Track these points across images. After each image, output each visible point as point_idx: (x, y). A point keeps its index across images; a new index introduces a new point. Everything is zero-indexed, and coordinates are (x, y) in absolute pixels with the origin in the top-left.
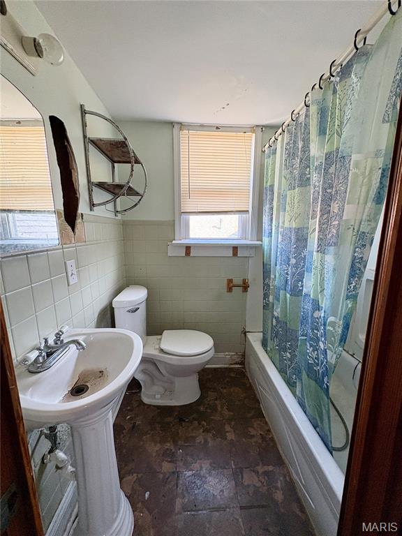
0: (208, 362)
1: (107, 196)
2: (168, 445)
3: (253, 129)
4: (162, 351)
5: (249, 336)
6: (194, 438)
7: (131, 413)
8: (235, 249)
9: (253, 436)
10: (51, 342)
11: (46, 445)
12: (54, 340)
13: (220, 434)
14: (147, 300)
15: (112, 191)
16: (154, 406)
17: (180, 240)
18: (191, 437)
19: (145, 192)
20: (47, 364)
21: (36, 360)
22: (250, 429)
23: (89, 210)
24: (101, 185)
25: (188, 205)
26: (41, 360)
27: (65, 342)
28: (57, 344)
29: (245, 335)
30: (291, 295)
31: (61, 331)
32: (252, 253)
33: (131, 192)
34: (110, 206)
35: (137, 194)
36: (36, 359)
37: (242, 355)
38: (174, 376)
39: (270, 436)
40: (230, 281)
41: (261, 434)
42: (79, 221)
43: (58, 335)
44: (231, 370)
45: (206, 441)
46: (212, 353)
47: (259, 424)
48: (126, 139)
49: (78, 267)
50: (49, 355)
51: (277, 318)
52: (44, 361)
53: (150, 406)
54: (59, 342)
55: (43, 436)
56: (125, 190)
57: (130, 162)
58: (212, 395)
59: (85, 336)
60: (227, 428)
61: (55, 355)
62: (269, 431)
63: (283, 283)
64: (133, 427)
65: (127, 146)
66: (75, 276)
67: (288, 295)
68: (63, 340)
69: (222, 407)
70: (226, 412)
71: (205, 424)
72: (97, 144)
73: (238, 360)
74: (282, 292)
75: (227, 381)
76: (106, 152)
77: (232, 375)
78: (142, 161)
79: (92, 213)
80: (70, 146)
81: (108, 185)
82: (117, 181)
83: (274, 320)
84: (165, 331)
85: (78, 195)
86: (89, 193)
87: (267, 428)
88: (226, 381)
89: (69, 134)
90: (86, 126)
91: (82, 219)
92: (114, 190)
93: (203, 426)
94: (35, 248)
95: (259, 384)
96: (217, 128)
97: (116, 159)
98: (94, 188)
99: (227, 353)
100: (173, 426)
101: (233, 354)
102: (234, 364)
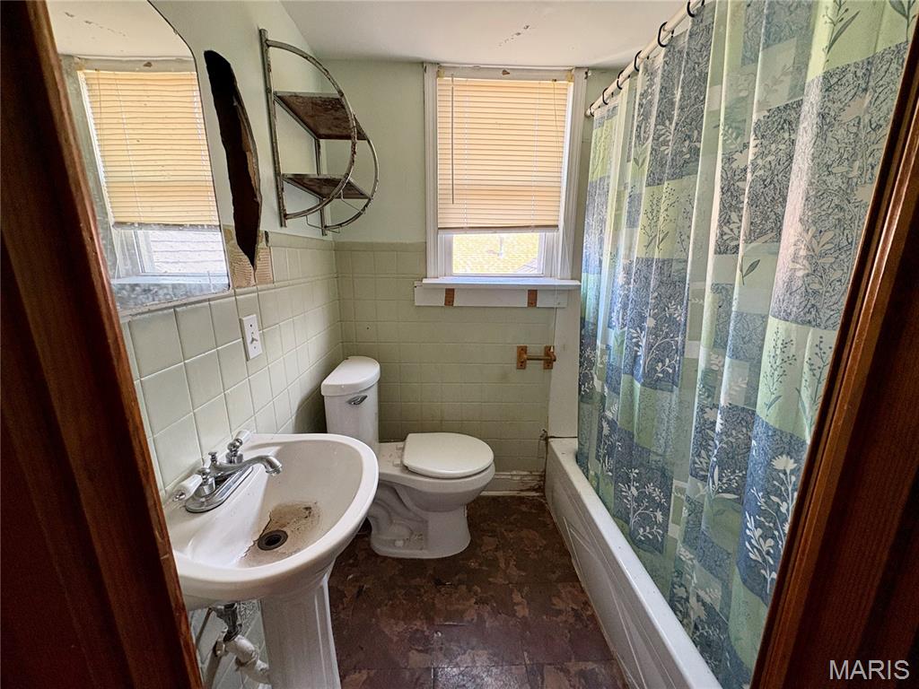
0: (484, 488)
1: (310, 201)
2: (417, 624)
3: (571, 72)
4: (406, 468)
5: (554, 443)
6: (461, 613)
7: (355, 569)
8: (533, 294)
9: (559, 612)
10: (222, 459)
11: (218, 629)
12: (227, 456)
13: (505, 607)
14: (379, 381)
15: (318, 190)
16: (394, 559)
17: (436, 278)
18: (457, 610)
19: (374, 191)
20: (217, 498)
21: (198, 492)
22: (555, 600)
23: (278, 224)
24: (299, 180)
25: (450, 217)
26: (206, 490)
27: (245, 459)
28: (231, 462)
29: (547, 443)
30: (643, 385)
31: (237, 440)
32: (562, 300)
33: (352, 192)
34: (314, 218)
35: (361, 195)
36: (198, 490)
37: (541, 476)
38: (427, 510)
39: (589, 613)
40: (523, 350)
41: (573, 609)
42: (261, 244)
43: (233, 448)
44: (521, 500)
45: (480, 616)
46: (490, 474)
47: (570, 592)
48: (342, 95)
49: (261, 328)
50: (220, 481)
51: (612, 423)
52: (212, 493)
53: (385, 558)
54: (236, 459)
55: (213, 614)
56: (340, 189)
57: (348, 137)
58: (489, 542)
59: (278, 448)
60: (517, 598)
61: (230, 481)
62: (586, 603)
63: (630, 361)
64: (360, 593)
65: (343, 107)
66: (258, 344)
67: (638, 385)
68: (241, 456)
69: (507, 564)
70: (514, 572)
71: (479, 591)
72: (290, 103)
73: (534, 484)
74: (624, 378)
75: (515, 519)
76: (305, 118)
77: (524, 508)
78: (368, 135)
79: (283, 230)
80: (243, 108)
81: (311, 180)
82: (325, 173)
83: (605, 425)
84: (410, 435)
85: (259, 199)
86: (278, 195)
87: (584, 599)
88: (512, 518)
89: (240, 86)
90: (270, 70)
91: (267, 240)
92: (321, 188)
93: (476, 594)
94: (189, 297)
95: (570, 525)
96: (505, 72)
97: (323, 131)
98: (286, 185)
99: (514, 473)
100: (425, 592)
101: (525, 473)
102: (528, 490)
